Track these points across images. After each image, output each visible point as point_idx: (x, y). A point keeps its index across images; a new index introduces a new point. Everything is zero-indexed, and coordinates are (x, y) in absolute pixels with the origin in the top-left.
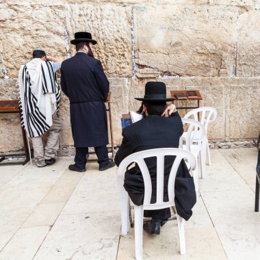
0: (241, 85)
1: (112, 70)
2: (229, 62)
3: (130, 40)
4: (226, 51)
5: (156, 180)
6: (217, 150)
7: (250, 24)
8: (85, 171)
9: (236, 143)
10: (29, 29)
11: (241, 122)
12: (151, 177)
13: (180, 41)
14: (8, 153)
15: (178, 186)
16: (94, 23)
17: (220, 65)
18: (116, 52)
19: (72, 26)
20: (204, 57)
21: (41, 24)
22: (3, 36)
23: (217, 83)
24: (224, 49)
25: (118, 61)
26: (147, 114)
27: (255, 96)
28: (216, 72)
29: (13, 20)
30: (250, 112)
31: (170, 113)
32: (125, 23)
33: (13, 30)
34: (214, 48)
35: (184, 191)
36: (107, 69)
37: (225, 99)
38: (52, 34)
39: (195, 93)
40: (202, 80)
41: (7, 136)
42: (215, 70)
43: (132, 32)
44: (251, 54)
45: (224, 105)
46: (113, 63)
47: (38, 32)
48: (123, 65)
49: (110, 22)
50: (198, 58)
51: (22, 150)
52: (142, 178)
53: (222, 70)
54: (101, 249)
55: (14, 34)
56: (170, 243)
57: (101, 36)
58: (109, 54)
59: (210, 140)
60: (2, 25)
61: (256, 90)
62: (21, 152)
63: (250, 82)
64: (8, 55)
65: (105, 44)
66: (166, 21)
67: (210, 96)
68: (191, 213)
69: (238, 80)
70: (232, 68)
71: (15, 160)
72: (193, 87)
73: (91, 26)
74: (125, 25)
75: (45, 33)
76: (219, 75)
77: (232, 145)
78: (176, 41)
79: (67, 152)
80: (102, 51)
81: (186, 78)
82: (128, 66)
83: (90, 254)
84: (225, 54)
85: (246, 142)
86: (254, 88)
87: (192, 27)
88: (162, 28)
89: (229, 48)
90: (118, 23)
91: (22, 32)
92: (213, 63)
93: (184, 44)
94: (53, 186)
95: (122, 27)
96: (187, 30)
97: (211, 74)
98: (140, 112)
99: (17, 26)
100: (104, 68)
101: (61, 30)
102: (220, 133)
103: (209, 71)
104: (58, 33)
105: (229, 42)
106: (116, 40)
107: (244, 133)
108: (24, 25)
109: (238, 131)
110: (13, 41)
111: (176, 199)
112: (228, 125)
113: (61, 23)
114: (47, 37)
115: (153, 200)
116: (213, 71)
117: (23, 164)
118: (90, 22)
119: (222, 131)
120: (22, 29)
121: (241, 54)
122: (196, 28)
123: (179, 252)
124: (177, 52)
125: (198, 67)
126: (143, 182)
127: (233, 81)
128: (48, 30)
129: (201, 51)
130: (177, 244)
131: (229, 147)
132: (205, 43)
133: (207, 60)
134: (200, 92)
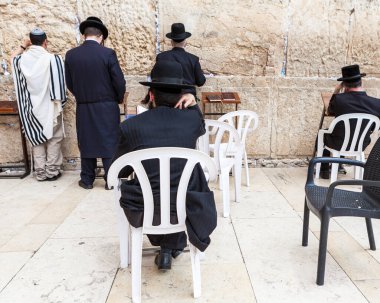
0: (292, 87)
1: (130, 66)
2: (277, 57)
3: (154, 29)
4: (274, 43)
5: (159, 193)
6: (259, 170)
7: (305, 10)
8: (92, 187)
9: (284, 160)
10: (33, 15)
11: (291, 135)
12: (153, 188)
13: (216, 30)
14: (7, 165)
15: (191, 203)
16: (111, 8)
17: (266, 61)
18: (136, 44)
19: (84, 12)
20: (245, 51)
21: (48, 8)
22: (3, 23)
23: (261, 83)
24: (270, 41)
25: (139, 54)
26: (154, 105)
27: (311, 101)
28: (260, 69)
29: (15, 5)
30: (304, 122)
31: (186, 105)
32: (148, 8)
33: (15, 16)
34: (258, 39)
35: (198, 210)
36: (125, 65)
37: (272, 105)
38: (60, 22)
39: (232, 95)
40: (243, 80)
41: (5, 144)
42: (259, 68)
43: (157, 20)
44: (306, 47)
45: (270, 112)
46: (133, 58)
47: (44, 19)
48: (144, 60)
49: (130, 7)
50: (238, 52)
51: (22, 161)
52: (140, 189)
53: (268, 68)
54: (91, 284)
55: (16, 22)
56: (182, 282)
57: (119, 24)
58: (128, 47)
59: (251, 156)
60: (3, 11)
61: (312, 94)
62: (22, 164)
63: (304, 84)
64: (9, 47)
65: (123, 34)
66: (198, 5)
67: (251, 101)
68: (207, 241)
69: (289, 81)
70: (281, 65)
71: (14, 172)
72: (231, 89)
73: (107, 11)
74: (148, 11)
75: (52, 20)
76: (264, 74)
77: (280, 163)
78: (210, 30)
79: (75, 166)
80: (120, 43)
81: (222, 77)
82: (150, 62)
83: (74, 289)
84: (272, 48)
85: (298, 160)
86: (309, 91)
87: (231, 13)
88: (194, 14)
89: (278, 40)
90: (139, 9)
91: (25, 19)
92: (256, 58)
93: (221, 34)
94: (50, 204)
95: (144, 13)
96: (224, 17)
97: (254, 73)
98: (145, 101)
99: (19, 12)
100: (121, 63)
101: (71, 16)
102: (264, 147)
103: (251, 68)
104: (67, 21)
105: (278, 32)
106: (137, 29)
107: (295, 148)
108: (28, 10)
109: (287, 145)
110: (16, 30)
111: (188, 221)
112: (274, 137)
113: (72, 9)
114: (55, 25)
115: (157, 221)
116: (257, 69)
117: (22, 177)
118: (105, 7)
119: (267, 145)
120: (26, 15)
121: (293, 48)
122: (236, 14)
123: (192, 295)
124: (211, 44)
125: (238, 64)
126: (141, 195)
127: (283, 82)
128: (56, 16)
129: (243, 44)
130: (190, 284)
131: (276, 165)
132: (247, 33)
133: (249, 55)
134: (240, 96)
